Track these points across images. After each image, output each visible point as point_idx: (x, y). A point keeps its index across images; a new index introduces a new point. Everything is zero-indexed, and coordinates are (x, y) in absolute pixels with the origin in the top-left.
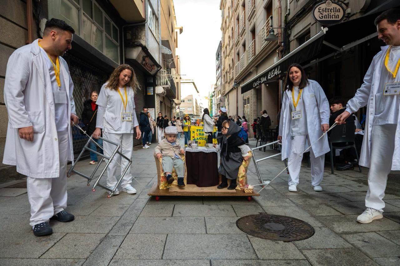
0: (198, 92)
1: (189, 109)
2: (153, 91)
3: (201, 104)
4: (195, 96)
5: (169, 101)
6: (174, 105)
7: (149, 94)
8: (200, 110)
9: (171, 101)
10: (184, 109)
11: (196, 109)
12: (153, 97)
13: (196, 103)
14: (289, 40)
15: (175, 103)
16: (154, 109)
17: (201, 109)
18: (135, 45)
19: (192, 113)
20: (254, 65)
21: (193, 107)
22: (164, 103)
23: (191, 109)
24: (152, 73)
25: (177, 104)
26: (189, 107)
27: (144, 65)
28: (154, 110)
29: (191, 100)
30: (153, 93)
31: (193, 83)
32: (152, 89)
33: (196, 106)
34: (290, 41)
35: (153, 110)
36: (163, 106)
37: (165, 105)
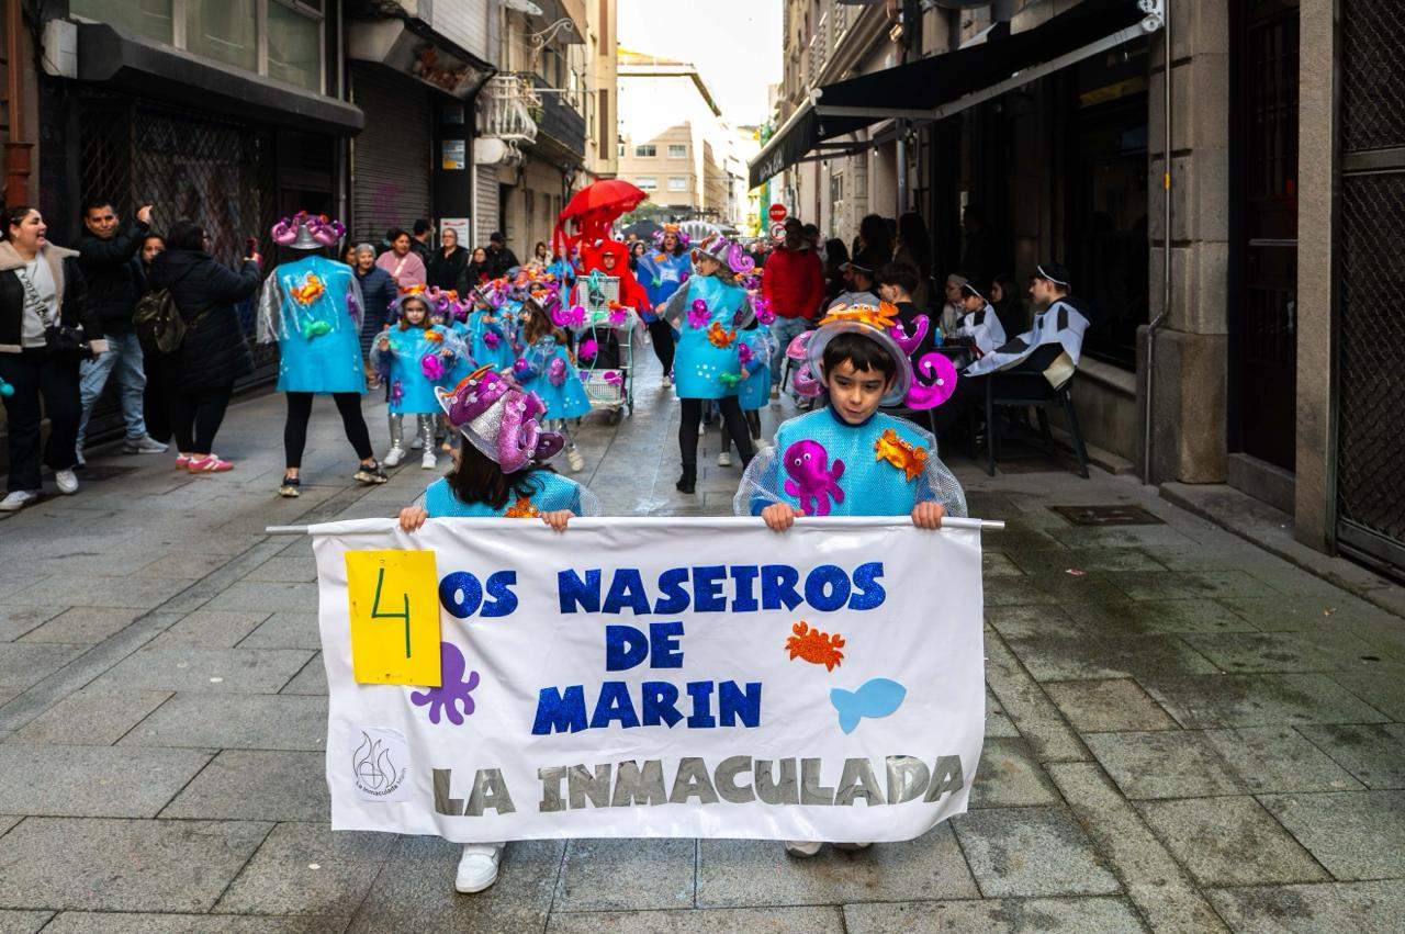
0: (717, 113)
1: (674, 186)
2: (462, 157)
3: (730, 162)
4: (704, 127)
5: (556, 174)
7: (446, 166)
9: (564, 172)
10: (652, 183)
11: (709, 185)
12: (465, 175)
13: (708, 159)
14: (920, 7)
15: (589, 174)
16: (466, 221)
17: (731, 184)
18: (380, 13)
19: (688, 203)
20: (848, 64)
21: (694, 178)
22: (524, 190)
23: (682, 185)
24: (460, 90)
25: (601, 177)
26: (675, 178)
27: (421, 75)
28: (467, 226)
29: (682, 148)
30: (462, 164)
31: (695, 78)
32: (460, 148)
33: (706, 171)
34: (924, 9)
35: (462, 224)
36: (517, 198)
37: (529, 194)
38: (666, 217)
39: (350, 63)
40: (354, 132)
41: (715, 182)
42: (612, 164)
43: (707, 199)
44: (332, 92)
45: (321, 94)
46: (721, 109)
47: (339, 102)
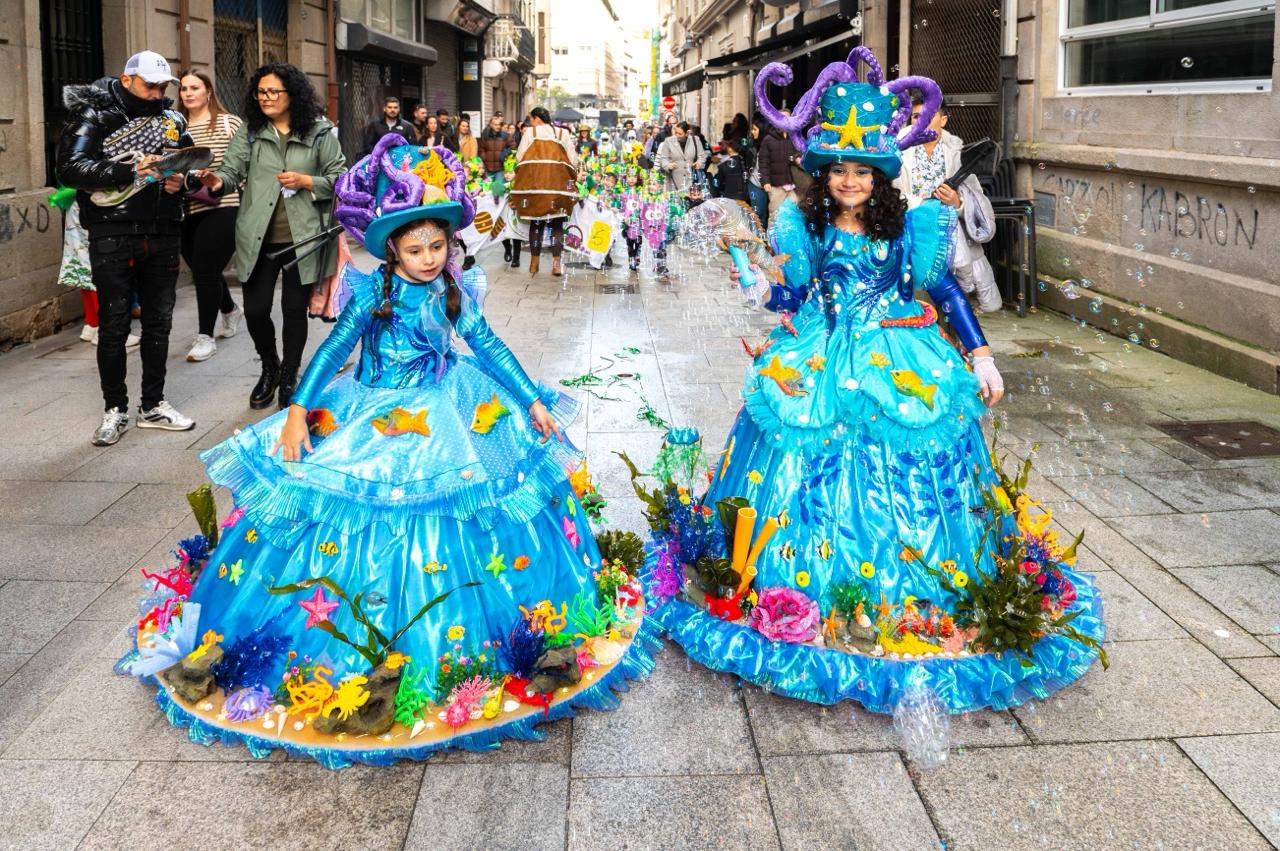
0: (615, 18)
2: (476, 72)
6: (530, 82)
7: (466, 78)
8: (623, 79)
11: (609, 77)
12: (477, 84)
16: (477, 111)
21: (598, 71)
28: (478, 115)
30: (476, 77)
32: (474, 67)
36: (499, 93)
37: (504, 92)
38: (577, 104)
39: (427, 21)
40: (431, 63)
41: (613, 75)
42: (547, 66)
43: (608, 88)
44: (418, 40)
45: (413, 43)
46: (618, 15)
47: (422, 46)
